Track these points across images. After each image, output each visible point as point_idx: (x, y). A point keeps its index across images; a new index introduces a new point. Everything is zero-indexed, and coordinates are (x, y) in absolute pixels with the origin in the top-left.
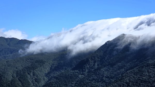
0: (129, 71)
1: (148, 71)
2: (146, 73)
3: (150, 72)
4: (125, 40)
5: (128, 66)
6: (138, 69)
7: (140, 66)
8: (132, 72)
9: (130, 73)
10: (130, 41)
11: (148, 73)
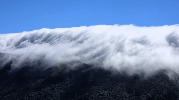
0: (6, 96)
1: (28, 96)
2: (26, 98)
3: (31, 97)
4: (6, 58)
5: (5, 90)
6: (17, 93)
7: (20, 89)
8: (10, 97)
9: (7, 98)
10: (12, 58)
11: (28, 98)
